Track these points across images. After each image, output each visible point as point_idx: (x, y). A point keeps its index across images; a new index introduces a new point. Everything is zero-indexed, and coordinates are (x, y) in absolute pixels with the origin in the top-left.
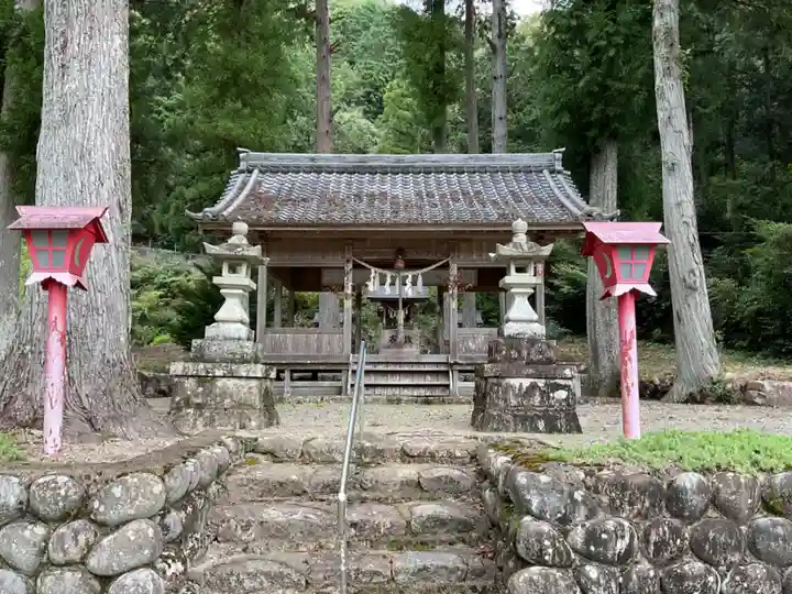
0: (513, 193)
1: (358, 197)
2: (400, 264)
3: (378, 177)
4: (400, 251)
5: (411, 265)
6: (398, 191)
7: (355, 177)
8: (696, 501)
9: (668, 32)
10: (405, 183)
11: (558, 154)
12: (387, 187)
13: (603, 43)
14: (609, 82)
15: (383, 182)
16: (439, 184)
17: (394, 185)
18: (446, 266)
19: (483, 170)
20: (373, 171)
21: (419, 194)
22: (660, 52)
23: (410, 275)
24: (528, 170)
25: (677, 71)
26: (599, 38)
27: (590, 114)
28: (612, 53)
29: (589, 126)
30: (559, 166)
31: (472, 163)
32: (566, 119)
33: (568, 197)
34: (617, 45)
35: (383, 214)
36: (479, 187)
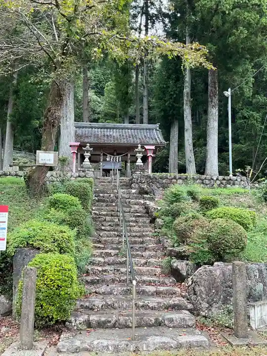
0: (145, 136)
1: (104, 136)
2: (115, 154)
3: (109, 130)
4: (115, 151)
5: (118, 154)
6: (114, 134)
7: (102, 130)
8: (152, 177)
9: (187, 94)
10: (116, 132)
11: (158, 125)
12: (111, 133)
13: (172, 93)
14: (174, 104)
15: (110, 132)
16: (125, 133)
17: (113, 133)
18: (127, 155)
19: (137, 129)
20: (107, 128)
21: (120, 135)
22: (185, 98)
23: (118, 156)
24: (149, 129)
25: (189, 104)
26: (172, 91)
27: (169, 113)
28: (175, 96)
29: (169, 116)
30: (158, 129)
31: (134, 127)
32: (163, 114)
33: (158, 138)
34: (176, 94)
35: (111, 141)
36: (136, 134)
